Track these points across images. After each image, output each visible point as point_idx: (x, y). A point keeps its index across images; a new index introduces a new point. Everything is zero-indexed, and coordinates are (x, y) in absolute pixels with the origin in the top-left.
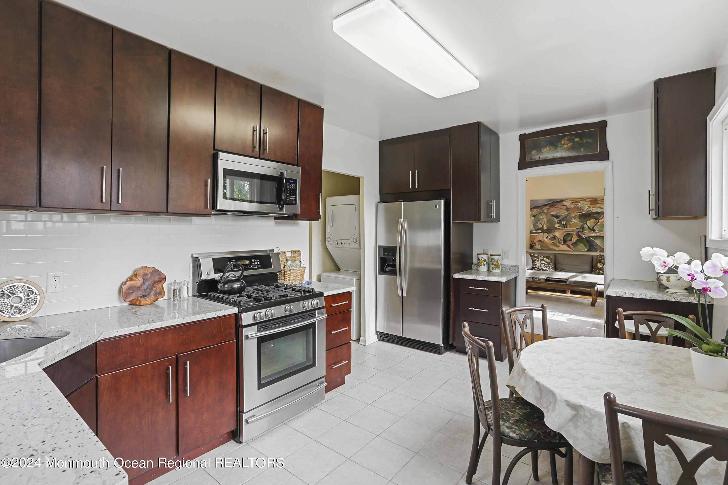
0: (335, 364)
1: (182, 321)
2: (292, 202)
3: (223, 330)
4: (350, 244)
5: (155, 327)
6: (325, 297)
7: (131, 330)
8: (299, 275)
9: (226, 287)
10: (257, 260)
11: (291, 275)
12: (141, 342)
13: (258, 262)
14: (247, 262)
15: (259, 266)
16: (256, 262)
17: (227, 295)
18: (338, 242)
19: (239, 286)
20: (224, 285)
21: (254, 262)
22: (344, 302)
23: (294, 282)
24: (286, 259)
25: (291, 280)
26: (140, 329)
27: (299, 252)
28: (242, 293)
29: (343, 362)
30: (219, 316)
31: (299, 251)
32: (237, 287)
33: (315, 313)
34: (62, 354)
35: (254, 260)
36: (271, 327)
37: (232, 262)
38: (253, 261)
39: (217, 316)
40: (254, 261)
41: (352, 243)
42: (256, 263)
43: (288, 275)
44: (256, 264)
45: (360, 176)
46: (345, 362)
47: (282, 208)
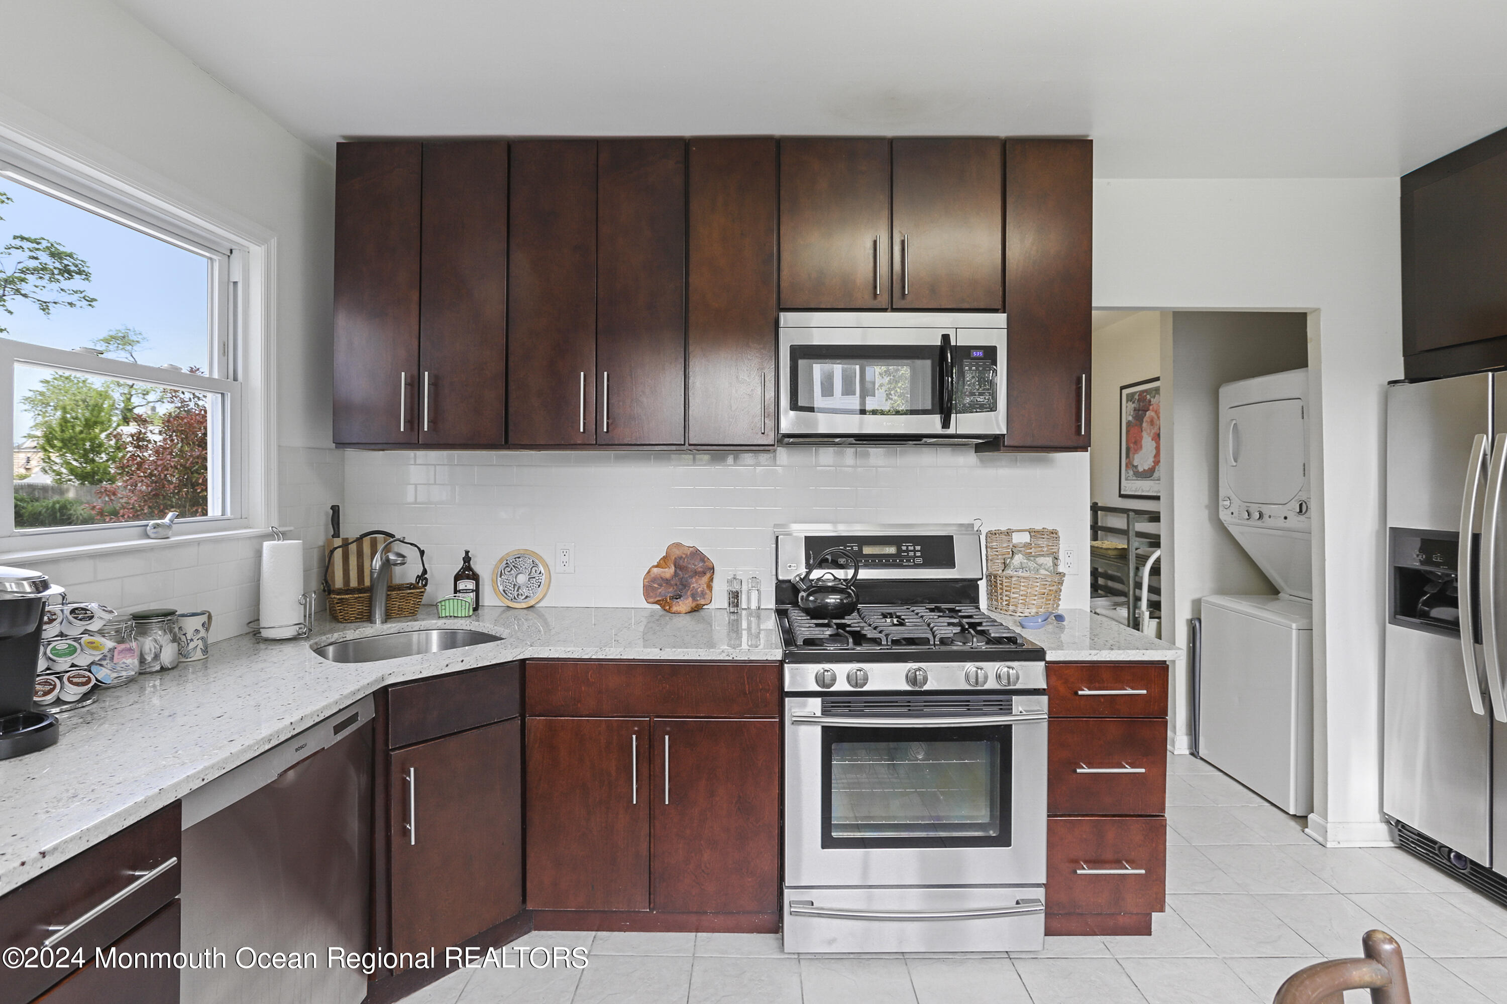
0: (1094, 863)
1: (658, 654)
3: (749, 690)
4: (1286, 518)
5: (609, 655)
6: (1047, 662)
7: (571, 652)
8: (1036, 593)
9: (811, 601)
10: (914, 546)
11: (1013, 590)
12: (590, 677)
13: (918, 551)
14: (892, 550)
15: (919, 561)
16: (911, 551)
17: (809, 617)
18: (1251, 510)
19: (839, 601)
20: (809, 595)
21: (907, 551)
22: (1133, 689)
23: (1020, 610)
24: (1010, 550)
25: (1011, 604)
26: (585, 654)
27: (1052, 533)
28: (846, 617)
29: (1127, 869)
30: (735, 658)
31: (1054, 532)
32: (834, 603)
33: (1008, 701)
34: (437, 667)
35: (907, 546)
36: (862, 711)
37: (849, 547)
38: (904, 548)
39: (731, 658)
40: (907, 548)
41: (1291, 515)
42: (911, 554)
43: (1006, 591)
44: (911, 557)
45: (1308, 308)
46: (1133, 869)
47: (946, 424)
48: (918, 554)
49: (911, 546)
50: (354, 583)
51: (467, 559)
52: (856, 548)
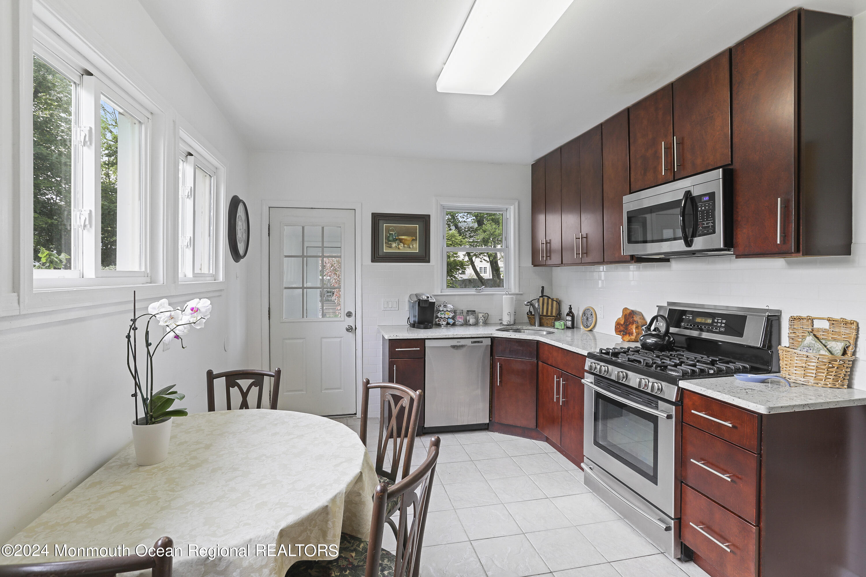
2: (708, 231)
6: (679, 388)
10: (722, 320)
13: (723, 323)
14: (710, 321)
15: (722, 329)
16: (719, 323)
21: (717, 323)
24: (807, 333)
27: (850, 323)
33: (657, 402)
35: (718, 320)
36: (606, 387)
37: (688, 316)
38: (716, 321)
40: (718, 321)
42: (719, 324)
44: (719, 326)
47: (689, 243)
48: (723, 325)
49: (720, 320)
50: (549, 314)
51: (570, 308)
52: (691, 318)
